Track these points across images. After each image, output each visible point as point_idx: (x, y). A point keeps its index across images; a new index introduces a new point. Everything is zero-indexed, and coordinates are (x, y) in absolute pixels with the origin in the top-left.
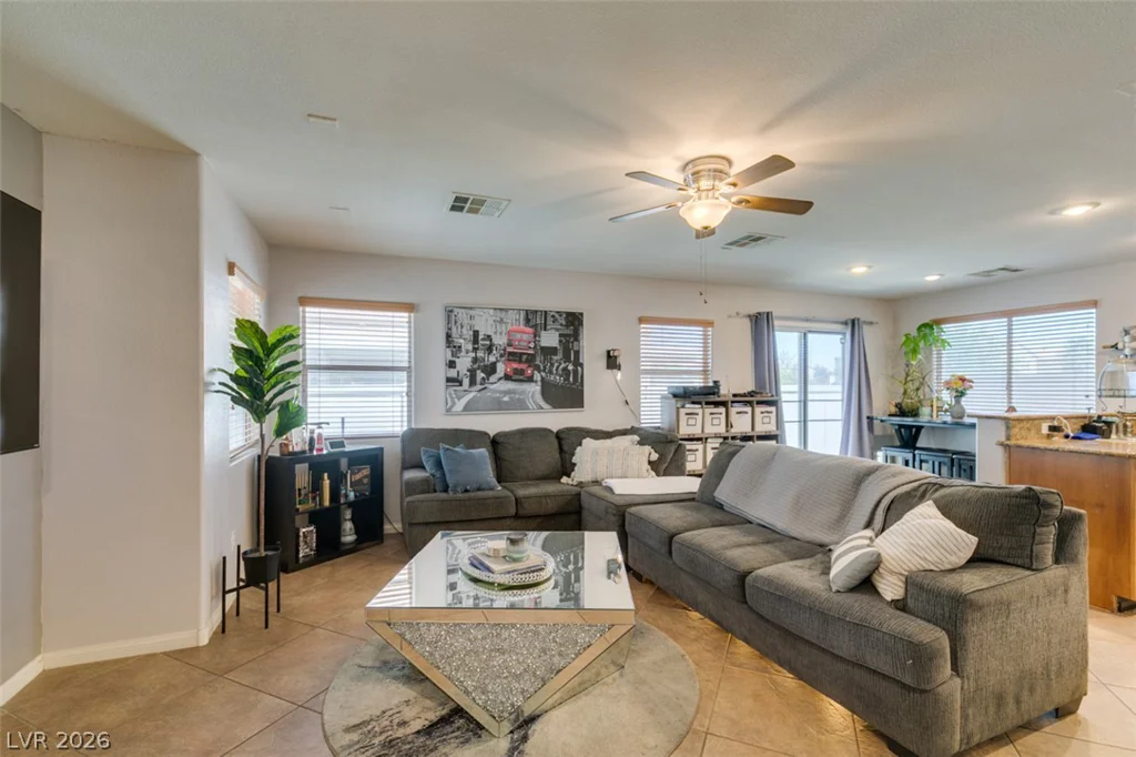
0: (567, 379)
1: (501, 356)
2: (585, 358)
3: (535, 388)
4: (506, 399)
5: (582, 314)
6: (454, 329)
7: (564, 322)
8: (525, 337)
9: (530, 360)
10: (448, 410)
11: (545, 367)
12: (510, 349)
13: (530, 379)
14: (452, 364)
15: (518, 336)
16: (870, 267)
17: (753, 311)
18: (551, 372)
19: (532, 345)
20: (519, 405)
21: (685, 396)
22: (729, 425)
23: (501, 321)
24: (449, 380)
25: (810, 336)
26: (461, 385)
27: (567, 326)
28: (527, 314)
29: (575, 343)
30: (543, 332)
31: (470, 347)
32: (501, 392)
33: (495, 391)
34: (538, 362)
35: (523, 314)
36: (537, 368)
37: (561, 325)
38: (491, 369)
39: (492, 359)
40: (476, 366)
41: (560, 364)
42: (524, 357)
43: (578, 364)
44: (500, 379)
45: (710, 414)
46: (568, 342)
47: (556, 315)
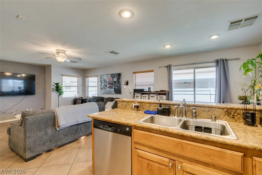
0: (118, 88)
3: (113, 90)
4: (108, 92)
5: (120, 73)
6: (101, 79)
7: (117, 76)
8: (111, 79)
10: (101, 93)
12: (109, 82)
13: (112, 88)
14: (101, 85)
15: (110, 79)
18: (115, 86)
19: (112, 81)
20: (110, 93)
23: (108, 77)
25: (197, 70)
26: (102, 89)
29: (120, 80)
30: (114, 78)
31: (103, 82)
33: (107, 90)
34: (113, 84)
35: (111, 75)
36: (113, 86)
38: (106, 86)
39: (107, 84)
40: (104, 86)
41: (117, 84)
42: (111, 84)
43: (120, 84)
44: (108, 88)
45: (143, 97)
46: (118, 80)
47: (116, 74)
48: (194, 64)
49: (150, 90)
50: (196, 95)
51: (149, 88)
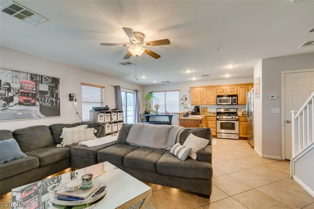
0: (52, 104)
1: (16, 93)
2: (61, 96)
3: (36, 109)
4: (20, 113)
5: (59, 79)
7: (51, 81)
8: (30, 85)
9: (34, 96)
11: (41, 99)
12: (22, 91)
13: (34, 104)
15: (27, 85)
16: (146, 77)
17: (115, 85)
18: (44, 102)
19: (34, 90)
20: (29, 116)
21: (99, 110)
22: (111, 119)
23: (16, 77)
25: (127, 93)
27: (52, 83)
28: (32, 76)
29: (56, 90)
30: (40, 84)
32: (16, 111)
33: (12, 110)
34: (38, 97)
35: (29, 76)
36: (38, 100)
37: (49, 82)
38: (11, 99)
39: (10, 94)
41: (49, 98)
42: (30, 95)
43: (57, 98)
44: (16, 104)
45: (106, 116)
46: (53, 89)
47: (47, 78)
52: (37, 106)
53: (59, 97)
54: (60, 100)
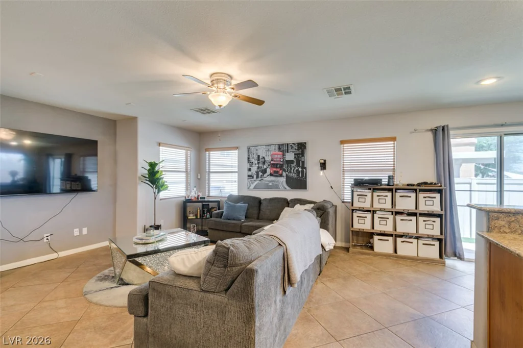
0: (298, 175)
1: (269, 165)
3: (283, 180)
4: (270, 184)
5: (305, 143)
6: (250, 155)
7: (296, 148)
8: (279, 156)
9: (281, 167)
10: (248, 188)
11: (288, 170)
12: (272, 162)
13: (281, 175)
14: (250, 170)
15: (276, 156)
17: (433, 127)
18: (290, 172)
19: (282, 160)
20: (276, 187)
22: (393, 203)
23: (269, 150)
24: (249, 176)
25: (506, 138)
26: (253, 178)
27: (298, 149)
28: (279, 146)
29: (302, 157)
30: (287, 154)
31: (256, 162)
32: (268, 181)
33: (266, 181)
34: (284, 168)
35: (277, 146)
36: (284, 170)
37: (295, 149)
38: (264, 171)
39: (265, 167)
40: (258, 170)
41: (295, 168)
42: (278, 166)
43: (304, 167)
45: (378, 196)
46: (299, 157)
47: (293, 145)
48: (502, 125)
49: (391, 180)
50: (505, 192)
51: (389, 177)
52: (284, 176)
53: (305, 166)
54: (306, 170)
